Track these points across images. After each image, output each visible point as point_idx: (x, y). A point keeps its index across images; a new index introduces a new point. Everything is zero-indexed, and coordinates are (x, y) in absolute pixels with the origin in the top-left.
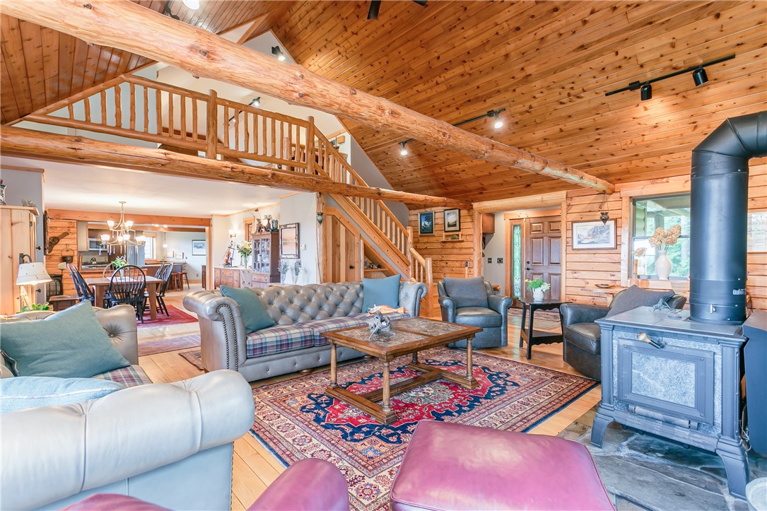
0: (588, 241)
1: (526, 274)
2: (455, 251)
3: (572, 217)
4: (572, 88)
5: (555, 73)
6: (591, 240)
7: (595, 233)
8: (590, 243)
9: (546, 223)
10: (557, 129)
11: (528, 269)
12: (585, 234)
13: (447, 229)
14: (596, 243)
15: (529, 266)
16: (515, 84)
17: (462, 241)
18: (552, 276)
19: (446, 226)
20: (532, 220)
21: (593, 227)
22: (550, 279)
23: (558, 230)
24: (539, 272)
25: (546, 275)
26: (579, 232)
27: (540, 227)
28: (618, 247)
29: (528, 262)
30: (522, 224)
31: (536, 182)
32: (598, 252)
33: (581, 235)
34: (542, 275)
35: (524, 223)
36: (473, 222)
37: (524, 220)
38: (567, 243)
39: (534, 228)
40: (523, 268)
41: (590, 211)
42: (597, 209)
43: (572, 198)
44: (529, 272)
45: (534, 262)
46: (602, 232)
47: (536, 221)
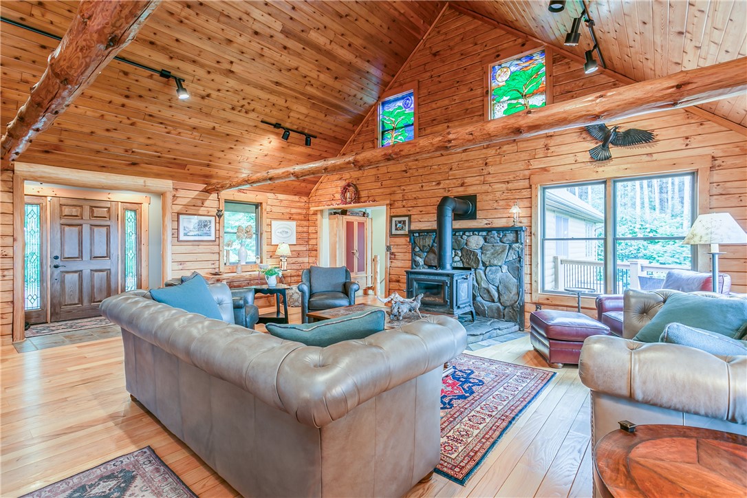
0: (193, 234)
1: (52, 273)
3: (177, 208)
4: (249, 103)
5: (248, 85)
7: (200, 226)
8: (195, 235)
9: (87, 209)
10: (212, 125)
11: (56, 267)
12: (191, 227)
14: (201, 235)
15: (57, 262)
16: (215, 69)
18: (96, 274)
20: (63, 201)
21: (198, 220)
22: (92, 277)
23: (105, 217)
24: (74, 269)
25: (86, 272)
26: (185, 225)
27: (77, 211)
28: (217, 239)
29: (56, 258)
30: (44, 204)
31: (147, 164)
32: (202, 243)
33: (187, 228)
34: (80, 272)
35: (48, 203)
36: (13, 192)
37: (49, 199)
38: (173, 234)
39: (66, 211)
40: (45, 267)
41: (194, 206)
42: (201, 204)
43: (177, 189)
44: (57, 271)
45: (66, 256)
46: (205, 226)
47: (70, 202)
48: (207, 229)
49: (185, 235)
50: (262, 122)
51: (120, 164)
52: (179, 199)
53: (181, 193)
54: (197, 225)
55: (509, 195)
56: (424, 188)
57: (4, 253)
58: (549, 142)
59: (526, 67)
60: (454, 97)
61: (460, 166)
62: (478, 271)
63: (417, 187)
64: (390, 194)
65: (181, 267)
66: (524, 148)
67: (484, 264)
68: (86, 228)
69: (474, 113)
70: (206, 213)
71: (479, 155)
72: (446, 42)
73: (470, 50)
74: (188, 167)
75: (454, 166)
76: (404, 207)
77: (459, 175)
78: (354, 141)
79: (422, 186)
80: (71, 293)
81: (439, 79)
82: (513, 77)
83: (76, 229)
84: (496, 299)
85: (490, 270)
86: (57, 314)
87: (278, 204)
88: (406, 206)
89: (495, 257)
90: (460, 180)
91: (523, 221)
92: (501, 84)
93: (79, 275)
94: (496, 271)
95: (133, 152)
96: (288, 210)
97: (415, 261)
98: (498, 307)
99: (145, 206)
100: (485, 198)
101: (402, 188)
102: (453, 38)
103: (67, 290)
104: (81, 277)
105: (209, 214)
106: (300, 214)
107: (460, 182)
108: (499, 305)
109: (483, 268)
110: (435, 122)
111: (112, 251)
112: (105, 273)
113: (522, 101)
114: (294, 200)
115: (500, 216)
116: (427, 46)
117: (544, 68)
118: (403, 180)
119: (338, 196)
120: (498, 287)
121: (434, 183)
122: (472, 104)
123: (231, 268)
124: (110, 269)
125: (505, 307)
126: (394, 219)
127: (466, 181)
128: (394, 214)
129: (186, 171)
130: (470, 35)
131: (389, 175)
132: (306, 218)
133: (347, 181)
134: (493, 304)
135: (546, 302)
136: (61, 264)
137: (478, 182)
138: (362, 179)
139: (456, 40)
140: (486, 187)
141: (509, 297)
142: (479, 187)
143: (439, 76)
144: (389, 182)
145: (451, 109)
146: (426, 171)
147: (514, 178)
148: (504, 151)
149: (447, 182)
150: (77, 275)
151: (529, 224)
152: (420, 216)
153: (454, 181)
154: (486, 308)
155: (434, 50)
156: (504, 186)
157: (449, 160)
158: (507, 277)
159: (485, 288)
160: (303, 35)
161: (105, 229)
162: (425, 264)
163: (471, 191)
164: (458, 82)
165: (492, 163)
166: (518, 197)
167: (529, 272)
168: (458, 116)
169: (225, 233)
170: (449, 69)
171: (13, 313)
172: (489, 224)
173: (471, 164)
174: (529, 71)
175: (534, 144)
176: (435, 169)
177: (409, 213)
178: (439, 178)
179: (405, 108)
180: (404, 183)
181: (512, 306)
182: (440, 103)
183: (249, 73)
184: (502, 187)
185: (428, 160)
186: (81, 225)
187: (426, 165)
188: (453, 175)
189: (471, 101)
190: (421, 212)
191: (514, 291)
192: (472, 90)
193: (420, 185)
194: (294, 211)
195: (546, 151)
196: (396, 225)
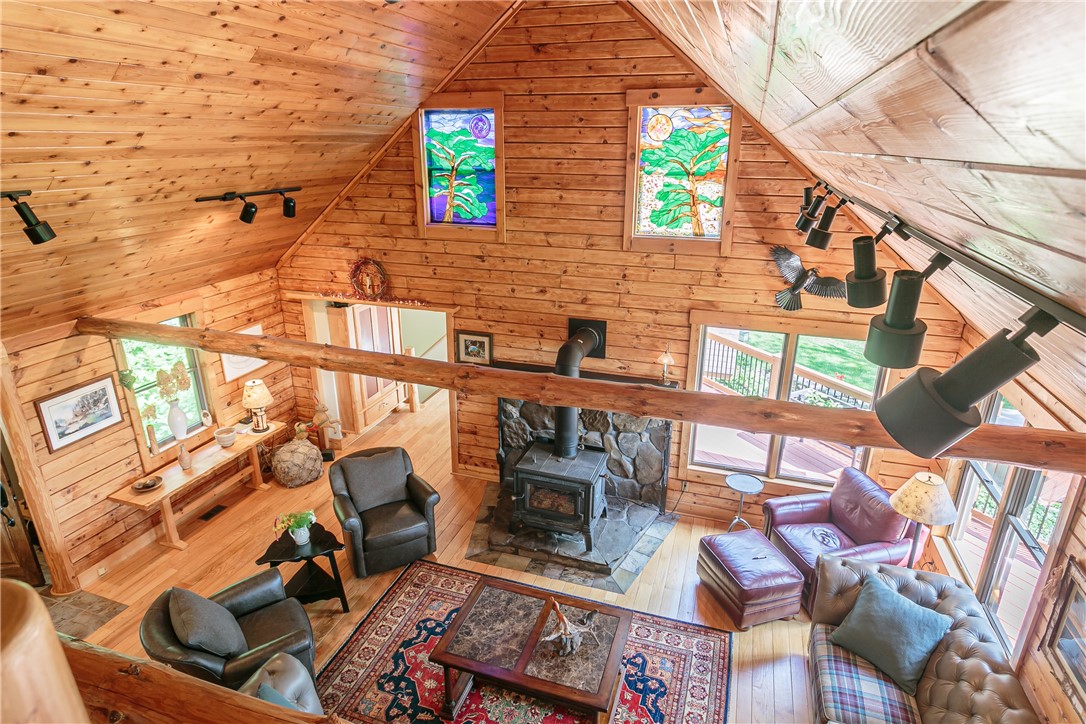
0: (76, 427)
3: (29, 392)
4: (173, 183)
6: (82, 423)
7: (86, 407)
8: (81, 428)
12: (68, 416)
14: (92, 424)
16: (102, 153)
21: (79, 399)
26: (56, 417)
28: (125, 416)
32: (97, 436)
33: (61, 421)
38: (36, 445)
41: (63, 372)
42: (75, 364)
43: (16, 354)
46: (96, 402)
48: (101, 406)
49: (62, 435)
50: (197, 200)
52: (27, 373)
53: (28, 358)
54: (78, 409)
55: (657, 332)
56: (517, 295)
58: (722, 264)
59: (699, 127)
60: (574, 147)
61: (581, 270)
62: (606, 436)
63: (505, 290)
64: (453, 292)
65: (70, 496)
66: (685, 265)
67: (616, 428)
69: (608, 185)
70: (90, 378)
71: (614, 260)
72: (558, 31)
73: (606, 64)
74: (36, 308)
75: (571, 269)
76: (480, 318)
77: (580, 285)
78: (369, 176)
79: (513, 290)
81: (546, 102)
82: (675, 137)
84: (631, 475)
85: (624, 437)
87: (225, 302)
88: (484, 317)
89: (632, 421)
90: (580, 293)
91: (674, 372)
92: (655, 144)
94: (633, 439)
96: (243, 307)
97: (505, 411)
98: (634, 485)
100: (618, 327)
101: (476, 285)
102: (573, 28)
105: (98, 376)
106: (265, 305)
107: (580, 296)
108: (635, 482)
109: (614, 432)
110: (537, 183)
113: (686, 183)
114: (251, 282)
115: (641, 359)
116: (521, 24)
117: (727, 139)
118: (477, 273)
119: (344, 276)
120: (634, 460)
121: (534, 290)
122: (605, 167)
125: (643, 486)
126: (463, 337)
127: (590, 296)
128: (463, 327)
129: (31, 316)
130: (605, 36)
131: (449, 259)
132: (279, 307)
133: (361, 252)
134: (625, 480)
135: (696, 480)
137: (609, 302)
138: (392, 254)
139: (579, 34)
140: (621, 313)
141: (649, 474)
142: (611, 311)
143: (546, 96)
144: (448, 271)
145: (566, 166)
146: (520, 266)
147: (667, 307)
148: (654, 263)
149: (558, 291)
151: (683, 378)
152: (510, 339)
153: (571, 292)
154: (616, 485)
155: (537, 39)
156: (651, 316)
157: (562, 256)
158: (648, 448)
159: (615, 460)
160: (296, 54)
162: (521, 415)
163: (597, 314)
164: (581, 120)
165: (633, 278)
166: (670, 336)
167: (677, 440)
168: (579, 183)
169: (137, 393)
170: (564, 89)
172: (625, 368)
173: (600, 271)
174: (703, 137)
175: (701, 263)
176: (536, 266)
177: (490, 331)
178: (545, 282)
179: (476, 135)
180: (479, 277)
181: (653, 485)
182: (545, 150)
183: (177, 139)
184: (647, 317)
185: (524, 248)
187: (519, 255)
188: (567, 282)
189: (603, 163)
190: (511, 331)
191: (656, 466)
192: (605, 142)
193: (510, 287)
194: (253, 304)
195: (717, 278)
196: (467, 348)
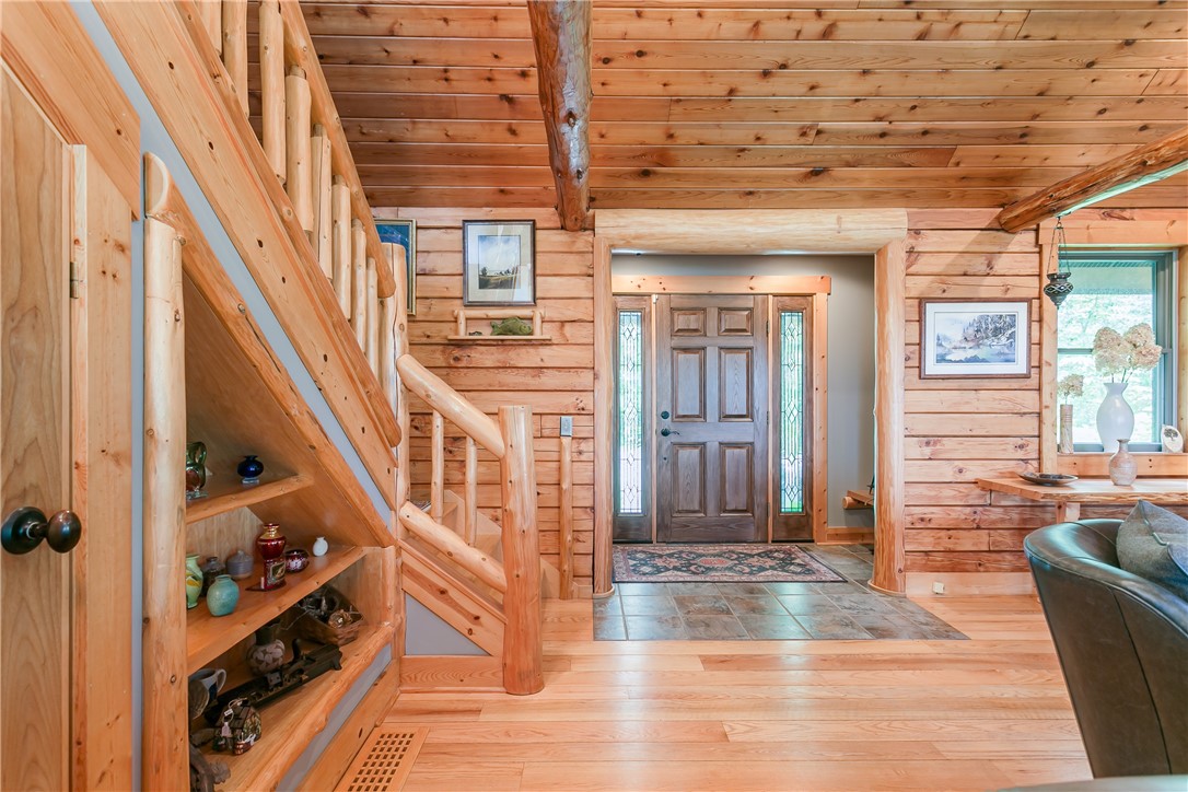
0: (962, 356)
1: (659, 446)
2: (510, 378)
3: (919, 286)
6: (970, 353)
7: (982, 333)
8: (968, 361)
9: (713, 313)
11: (665, 433)
12: (956, 335)
13: (476, 294)
14: (984, 361)
15: (667, 424)
17: (545, 343)
18: (728, 451)
19: (474, 281)
20: (676, 303)
21: (976, 316)
22: (722, 456)
23: (744, 330)
24: (693, 439)
25: (713, 447)
26: (941, 331)
27: (697, 320)
28: (1034, 371)
29: (665, 415)
30: (647, 310)
31: (848, 165)
32: (987, 383)
33: (946, 338)
34: (702, 446)
35: (653, 306)
36: (592, 276)
37: (654, 298)
38: (907, 359)
39: (681, 321)
40: (649, 433)
41: (965, 275)
42: (983, 269)
43: (918, 231)
44: (667, 441)
45: (680, 412)
46: (997, 332)
47: (687, 303)
48: (1003, 340)
49: (941, 359)
51: (785, 178)
52: (923, 259)
53: (930, 241)
54: (971, 331)
57: (581, 405)
65: (927, 451)
68: (712, 353)
70: (999, 295)
74: (961, 151)
80: (688, 488)
83: (694, 357)
86: (667, 527)
93: (701, 451)
95: (819, 132)
99: (820, 300)
103: (681, 480)
104: (703, 455)
105: (1009, 295)
111: (756, 404)
112: (744, 451)
123: (1078, 460)
124: (752, 444)
129: (951, 170)
136: (672, 428)
150: (696, 452)
161: (743, 356)
169: (1060, 351)
171: (594, 531)
186: (704, 349)
